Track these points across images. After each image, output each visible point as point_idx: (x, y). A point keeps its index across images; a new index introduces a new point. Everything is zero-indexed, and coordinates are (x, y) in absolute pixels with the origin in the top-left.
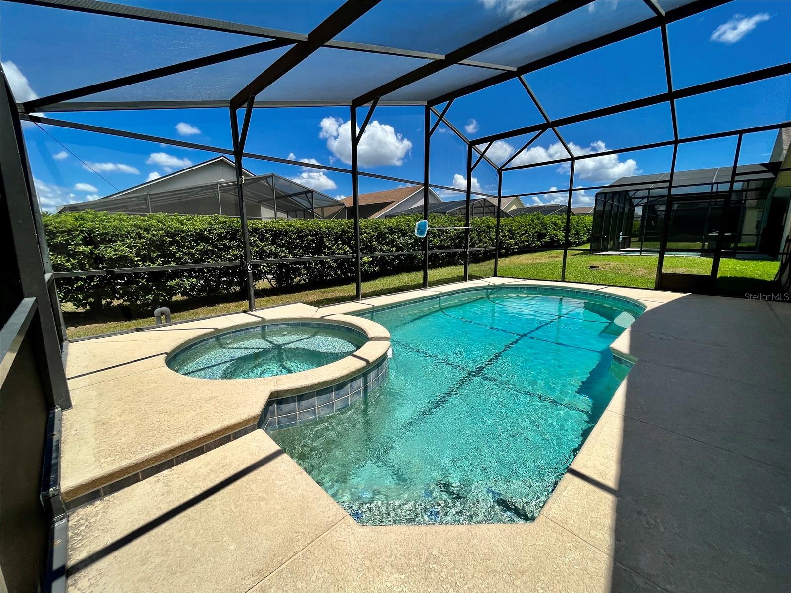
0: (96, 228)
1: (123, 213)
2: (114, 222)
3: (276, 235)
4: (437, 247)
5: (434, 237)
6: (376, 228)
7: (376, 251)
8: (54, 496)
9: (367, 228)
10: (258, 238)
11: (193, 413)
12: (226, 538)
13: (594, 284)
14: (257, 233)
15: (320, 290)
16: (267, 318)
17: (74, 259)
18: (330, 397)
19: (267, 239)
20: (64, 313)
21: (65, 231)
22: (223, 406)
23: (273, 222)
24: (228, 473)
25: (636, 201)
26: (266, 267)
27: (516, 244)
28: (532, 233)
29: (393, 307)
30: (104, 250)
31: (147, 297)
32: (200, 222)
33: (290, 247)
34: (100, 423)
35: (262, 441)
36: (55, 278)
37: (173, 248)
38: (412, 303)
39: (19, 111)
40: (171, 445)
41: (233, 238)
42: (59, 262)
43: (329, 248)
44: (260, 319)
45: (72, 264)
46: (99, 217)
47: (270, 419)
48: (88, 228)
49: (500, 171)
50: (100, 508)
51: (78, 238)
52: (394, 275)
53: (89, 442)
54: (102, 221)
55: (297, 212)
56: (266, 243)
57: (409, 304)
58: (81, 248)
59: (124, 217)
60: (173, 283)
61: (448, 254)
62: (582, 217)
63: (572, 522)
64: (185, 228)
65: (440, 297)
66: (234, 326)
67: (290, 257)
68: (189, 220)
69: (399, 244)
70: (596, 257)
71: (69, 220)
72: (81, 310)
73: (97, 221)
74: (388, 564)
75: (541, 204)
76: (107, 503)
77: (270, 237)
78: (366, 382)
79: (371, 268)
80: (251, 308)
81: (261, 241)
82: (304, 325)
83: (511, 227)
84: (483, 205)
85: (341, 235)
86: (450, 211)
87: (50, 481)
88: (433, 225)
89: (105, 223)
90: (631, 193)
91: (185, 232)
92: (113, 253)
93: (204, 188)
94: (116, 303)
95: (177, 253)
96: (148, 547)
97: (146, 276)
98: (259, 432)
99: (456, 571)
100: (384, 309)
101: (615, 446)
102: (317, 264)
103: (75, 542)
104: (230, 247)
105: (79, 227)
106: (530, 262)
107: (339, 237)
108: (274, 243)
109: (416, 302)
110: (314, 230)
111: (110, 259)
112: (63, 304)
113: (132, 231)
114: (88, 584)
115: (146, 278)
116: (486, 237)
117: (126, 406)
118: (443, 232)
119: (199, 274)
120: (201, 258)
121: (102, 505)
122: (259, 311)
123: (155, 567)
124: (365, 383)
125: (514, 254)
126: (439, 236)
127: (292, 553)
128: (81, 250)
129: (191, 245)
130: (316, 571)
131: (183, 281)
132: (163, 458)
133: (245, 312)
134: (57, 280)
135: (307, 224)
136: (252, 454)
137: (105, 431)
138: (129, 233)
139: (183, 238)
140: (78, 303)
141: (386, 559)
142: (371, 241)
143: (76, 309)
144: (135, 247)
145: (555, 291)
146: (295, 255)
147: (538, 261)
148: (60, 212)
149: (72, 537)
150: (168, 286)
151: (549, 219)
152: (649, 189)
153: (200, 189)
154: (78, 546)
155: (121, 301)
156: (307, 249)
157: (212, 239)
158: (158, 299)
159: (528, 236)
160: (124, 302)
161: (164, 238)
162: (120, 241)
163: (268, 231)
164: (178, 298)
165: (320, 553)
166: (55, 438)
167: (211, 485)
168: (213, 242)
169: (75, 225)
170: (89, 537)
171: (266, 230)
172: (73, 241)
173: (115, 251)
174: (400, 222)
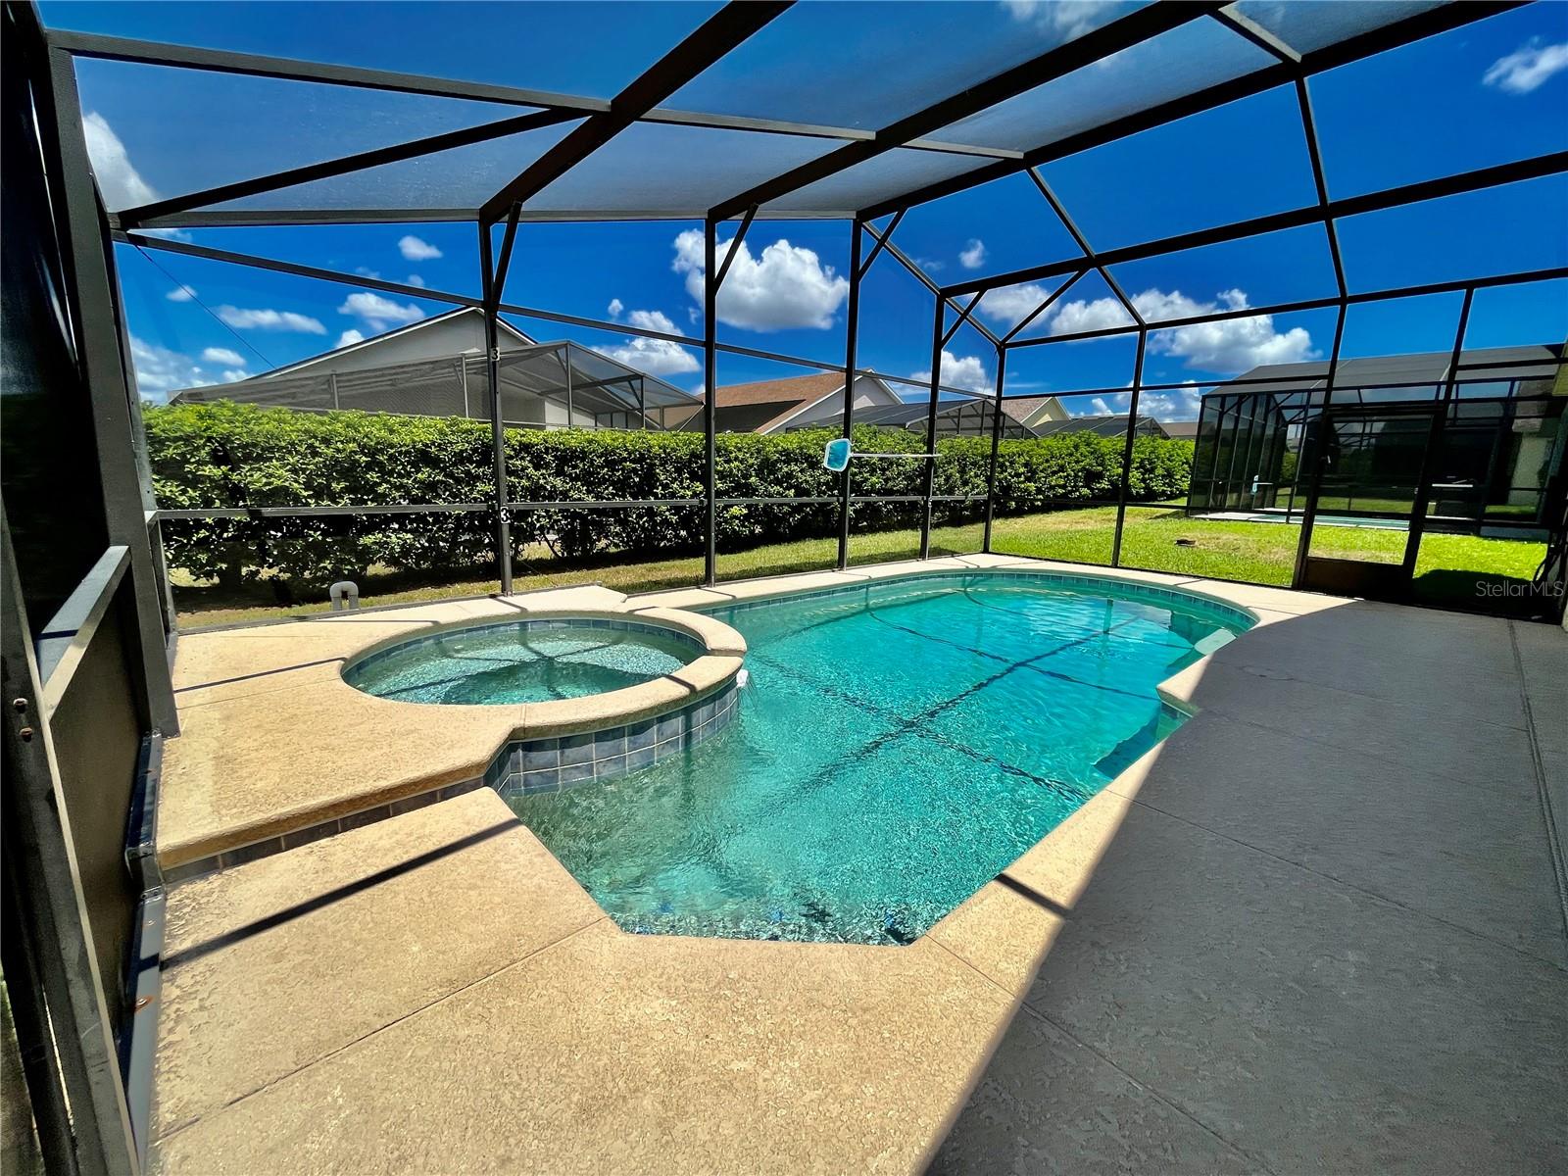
0: (235, 435)
1: (285, 408)
2: (267, 423)
3: (565, 458)
4: (878, 493)
5: (873, 472)
6: (759, 451)
7: (757, 496)
8: (146, 855)
9: (740, 450)
10: (530, 462)
11: (378, 752)
12: (408, 936)
13: (1176, 575)
14: (529, 453)
15: (645, 565)
16: (531, 608)
17: (194, 489)
18: (620, 745)
19: (547, 466)
20: (175, 588)
21: (179, 438)
22: (428, 745)
23: (561, 434)
24: (425, 848)
25: (1288, 414)
26: (544, 517)
27: (1039, 491)
28: (1073, 471)
29: (774, 601)
30: (248, 474)
31: (322, 565)
32: (422, 429)
33: (590, 480)
34: (223, 760)
35: (489, 805)
36: (161, 521)
37: (373, 476)
38: (811, 596)
39: (111, 226)
40: (333, 797)
41: (485, 461)
42: (168, 494)
43: (665, 487)
44: (518, 610)
45: (191, 499)
46: (241, 415)
47: (509, 775)
48: (222, 434)
49: (1002, 348)
50: (216, 884)
51: (203, 452)
52: (789, 542)
53: (203, 786)
54: (247, 422)
55: (614, 415)
56: (544, 471)
57: (805, 597)
58: (209, 470)
59: (287, 415)
60: (368, 540)
61: (900, 507)
62: (1181, 443)
63: (973, 949)
64: (395, 440)
65: (868, 587)
66: (469, 620)
67: (590, 499)
68: (404, 424)
69: (802, 483)
70: (1197, 522)
71: (188, 419)
72: (203, 583)
73: (238, 421)
74: (655, 985)
75: (1109, 413)
76: (227, 880)
77: (554, 461)
78: (688, 726)
79: (746, 527)
80: (503, 590)
81: (537, 467)
82: (597, 624)
83: (1031, 457)
84: (980, 412)
85: (690, 461)
86: (913, 422)
87: (140, 834)
88: (872, 449)
89: (251, 426)
90: (1279, 398)
91: (396, 446)
92: (264, 480)
93: (437, 364)
94: (266, 573)
95: (380, 484)
96: (286, 940)
97: (322, 526)
98: (486, 793)
99: (760, 1001)
100: (756, 605)
101: (1095, 846)
102: (640, 516)
103: (176, 927)
104: (477, 478)
105: (205, 431)
106: (1063, 527)
107: (684, 465)
108: (559, 473)
109: (819, 595)
110: (637, 450)
111: (258, 492)
112: (172, 571)
113: (300, 441)
114: (192, 982)
115: (323, 530)
116: (976, 476)
117: (268, 736)
118: (891, 464)
119: (418, 526)
120: (423, 497)
121: (220, 881)
122: (520, 596)
123: (294, 967)
124: (686, 726)
125: (1034, 510)
126: (883, 470)
127: (508, 962)
128: (207, 473)
129: (405, 470)
130: (540, 988)
131: (389, 537)
132: (321, 817)
133: (493, 596)
134: (165, 523)
135: (624, 439)
136: (468, 824)
137: (230, 772)
138: (293, 444)
139: (391, 457)
140: (197, 570)
141: (654, 979)
142: (746, 476)
143: (195, 580)
144: (304, 471)
145: (1095, 585)
146: (599, 496)
147: (1080, 527)
148: (173, 403)
149: (170, 921)
150: (360, 545)
151: (1109, 445)
152: (1310, 391)
153: (431, 366)
154: (179, 933)
155: (275, 571)
156: (622, 487)
157: (444, 462)
158: (341, 570)
159: (1065, 477)
160: (281, 571)
161: (357, 457)
162: (278, 460)
163: (550, 451)
164: (378, 569)
165: (551, 964)
166: (150, 778)
167: (395, 863)
168: (446, 467)
169: (199, 428)
170: (196, 923)
171: (547, 449)
172: (193, 456)
173: (267, 477)
174: (806, 440)
